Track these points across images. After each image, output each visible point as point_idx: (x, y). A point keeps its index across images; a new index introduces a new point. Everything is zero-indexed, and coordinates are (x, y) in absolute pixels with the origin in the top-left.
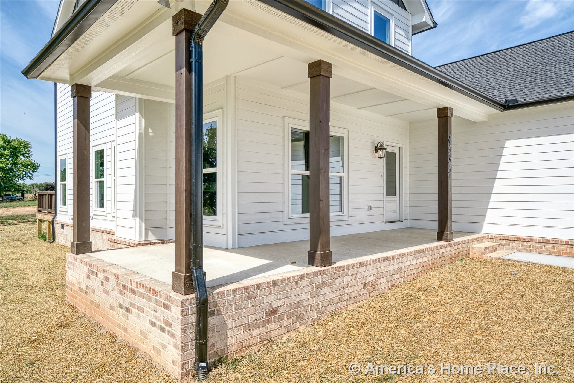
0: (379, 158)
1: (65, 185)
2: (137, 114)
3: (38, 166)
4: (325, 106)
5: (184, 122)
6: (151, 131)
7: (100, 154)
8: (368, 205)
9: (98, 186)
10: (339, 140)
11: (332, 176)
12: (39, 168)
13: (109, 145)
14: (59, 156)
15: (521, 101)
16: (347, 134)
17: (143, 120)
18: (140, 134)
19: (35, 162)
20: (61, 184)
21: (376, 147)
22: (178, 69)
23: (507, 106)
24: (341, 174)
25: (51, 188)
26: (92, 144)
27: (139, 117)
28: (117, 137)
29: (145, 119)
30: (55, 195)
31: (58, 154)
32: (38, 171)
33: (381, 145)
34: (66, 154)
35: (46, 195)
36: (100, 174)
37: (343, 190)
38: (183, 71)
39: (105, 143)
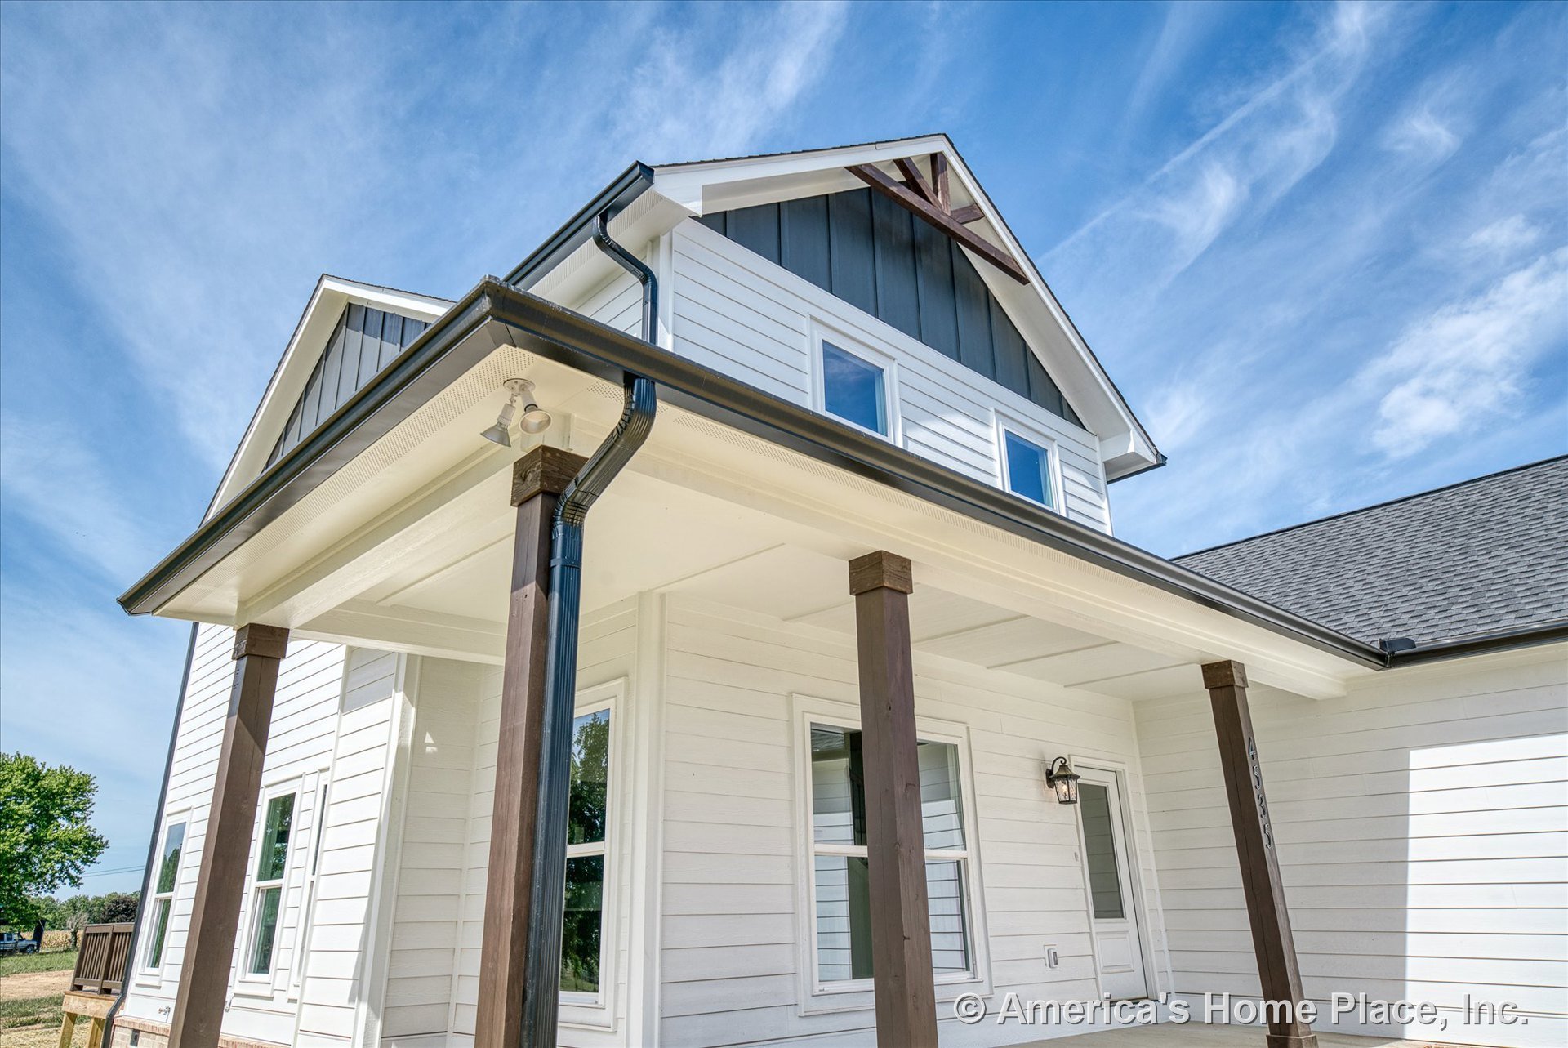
0: (1061, 802)
1: (168, 902)
2: (399, 697)
3: (102, 846)
4: (899, 665)
5: (522, 721)
6: (432, 742)
7: (284, 807)
8: (1047, 948)
9: (261, 902)
10: (944, 753)
11: (933, 858)
12: (105, 850)
13: (310, 782)
14: (168, 815)
15: (1423, 641)
16: (965, 737)
17: (413, 710)
18: (401, 750)
19: (97, 835)
20: (157, 899)
21: (1049, 773)
22: (518, 584)
23: (1390, 656)
24: (957, 854)
25: (125, 910)
26: (266, 779)
27: (404, 704)
28: (336, 759)
29: (417, 708)
30: (133, 936)
31: (167, 809)
32: (98, 859)
33: (1063, 767)
34: (189, 809)
35: (107, 934)
36: (274, 866)
37: (969, 900)
38: (531, 589)
39: (301, 776)
